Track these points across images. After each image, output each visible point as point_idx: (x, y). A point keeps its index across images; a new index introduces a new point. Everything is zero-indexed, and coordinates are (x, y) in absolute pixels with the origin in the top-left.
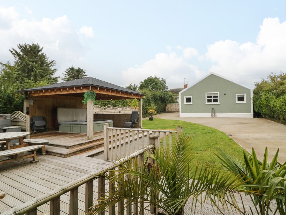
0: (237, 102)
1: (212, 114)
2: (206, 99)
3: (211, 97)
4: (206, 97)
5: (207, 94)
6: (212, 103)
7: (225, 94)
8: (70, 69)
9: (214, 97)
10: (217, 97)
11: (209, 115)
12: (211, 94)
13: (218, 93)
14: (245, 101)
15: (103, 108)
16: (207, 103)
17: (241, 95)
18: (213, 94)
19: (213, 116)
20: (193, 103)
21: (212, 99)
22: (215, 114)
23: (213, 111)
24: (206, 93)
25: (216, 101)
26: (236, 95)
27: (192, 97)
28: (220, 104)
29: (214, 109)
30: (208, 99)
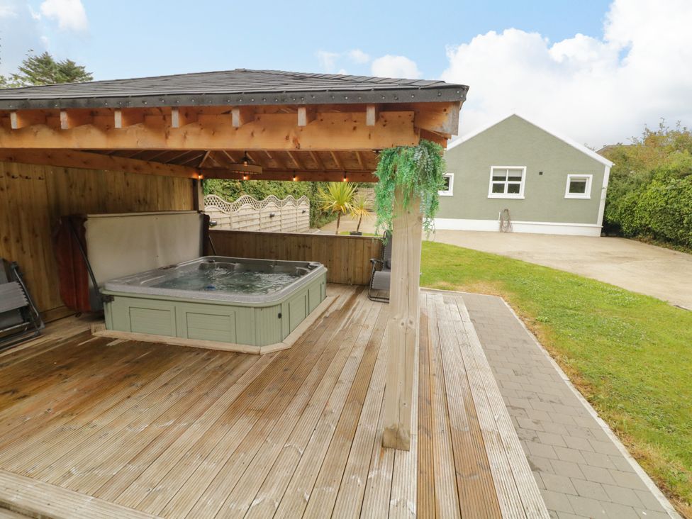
0: (569, 195)
1: (502, 224)
2: (492, 183)
3: (503, 179)
4: (491, 178)
5: (494, 170)
6: (505, 195)
7: (541, 173)
8: (40, 61)
9: (510, 179)
10: (519, 179)
11: (493, 225)
12: (506, 170)
13: (525, 168)
14: (587, 195)
15: (232, 205)
16: (492, 195)
17: (579, 176)
18: (510, 170)
19: (505, 229)
20: (453, 192)
21: (507, 183)
22: (509, 223)
23: (506, 217)
24: (492, 167)
25: (514, 189)
26: (569, 176)
27: (453, 174)
28: (524, 198)
29: (507, 210)
30: (494, 185)
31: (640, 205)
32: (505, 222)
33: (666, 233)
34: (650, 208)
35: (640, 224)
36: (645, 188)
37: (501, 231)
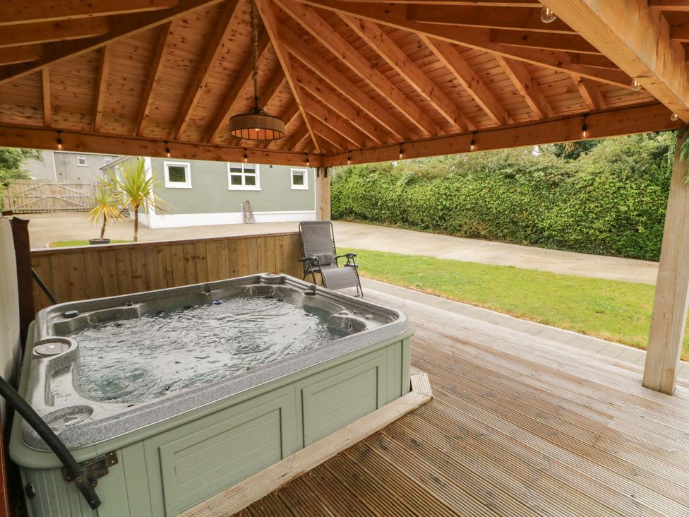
0: (293, 187)
1: (245, 216)
2: (230, 174)
3: (239, 170)
4: (229, 170)
6: (244, 187)
7: (271, 166)
9: (246, 171)
10: (253, 171)
11: (238, 217)
14: (305, 186)
16: (232, 187)
17: (299, 171)
19: (249, 220)
20: (192, 185)
21: (243, 175)
22: (251, 214)
25: (251, 181)
26: (292, 170)
27: (188, 165)
28: (260, 189)
29: (248, 202)
30: (232, 176)
31: (344, 194)
32: (247, 213)
33: (366, 213)
34: (352, 196)
35: (346, 208)
36: (346, 180)
37: (246, 223)
